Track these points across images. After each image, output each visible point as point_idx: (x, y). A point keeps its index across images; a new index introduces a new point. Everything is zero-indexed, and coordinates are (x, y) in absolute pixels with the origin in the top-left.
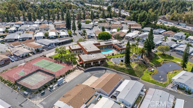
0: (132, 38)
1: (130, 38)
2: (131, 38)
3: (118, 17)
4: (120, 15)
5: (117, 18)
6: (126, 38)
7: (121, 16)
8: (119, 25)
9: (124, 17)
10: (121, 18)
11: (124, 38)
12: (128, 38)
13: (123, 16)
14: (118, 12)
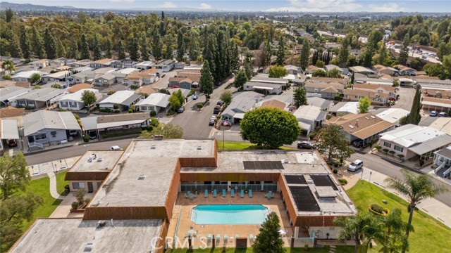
0: (409, 151)
1: (398, 152)
2: (404, 153)
3: (397, 64)
4: (403, 59)
5: (389, 68)
6: (379, 148)
7: (409, 61)
8: (380, 89)
9: (419, 65)
10: (406, 68)
11: (370, 145)
12: (392, 149)
13: (416, 61)
14: (398, 51)
